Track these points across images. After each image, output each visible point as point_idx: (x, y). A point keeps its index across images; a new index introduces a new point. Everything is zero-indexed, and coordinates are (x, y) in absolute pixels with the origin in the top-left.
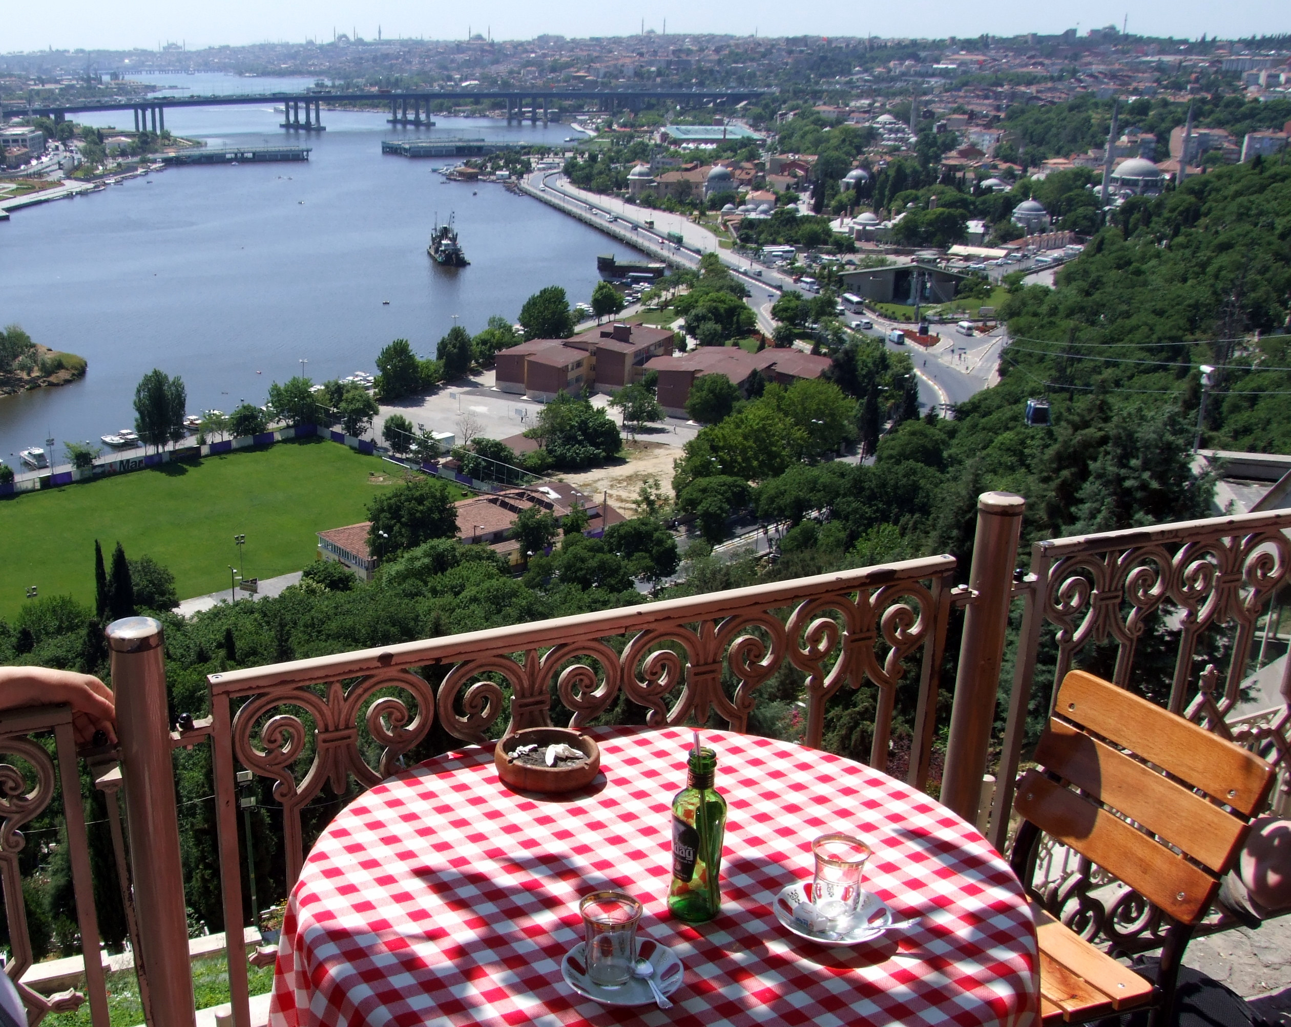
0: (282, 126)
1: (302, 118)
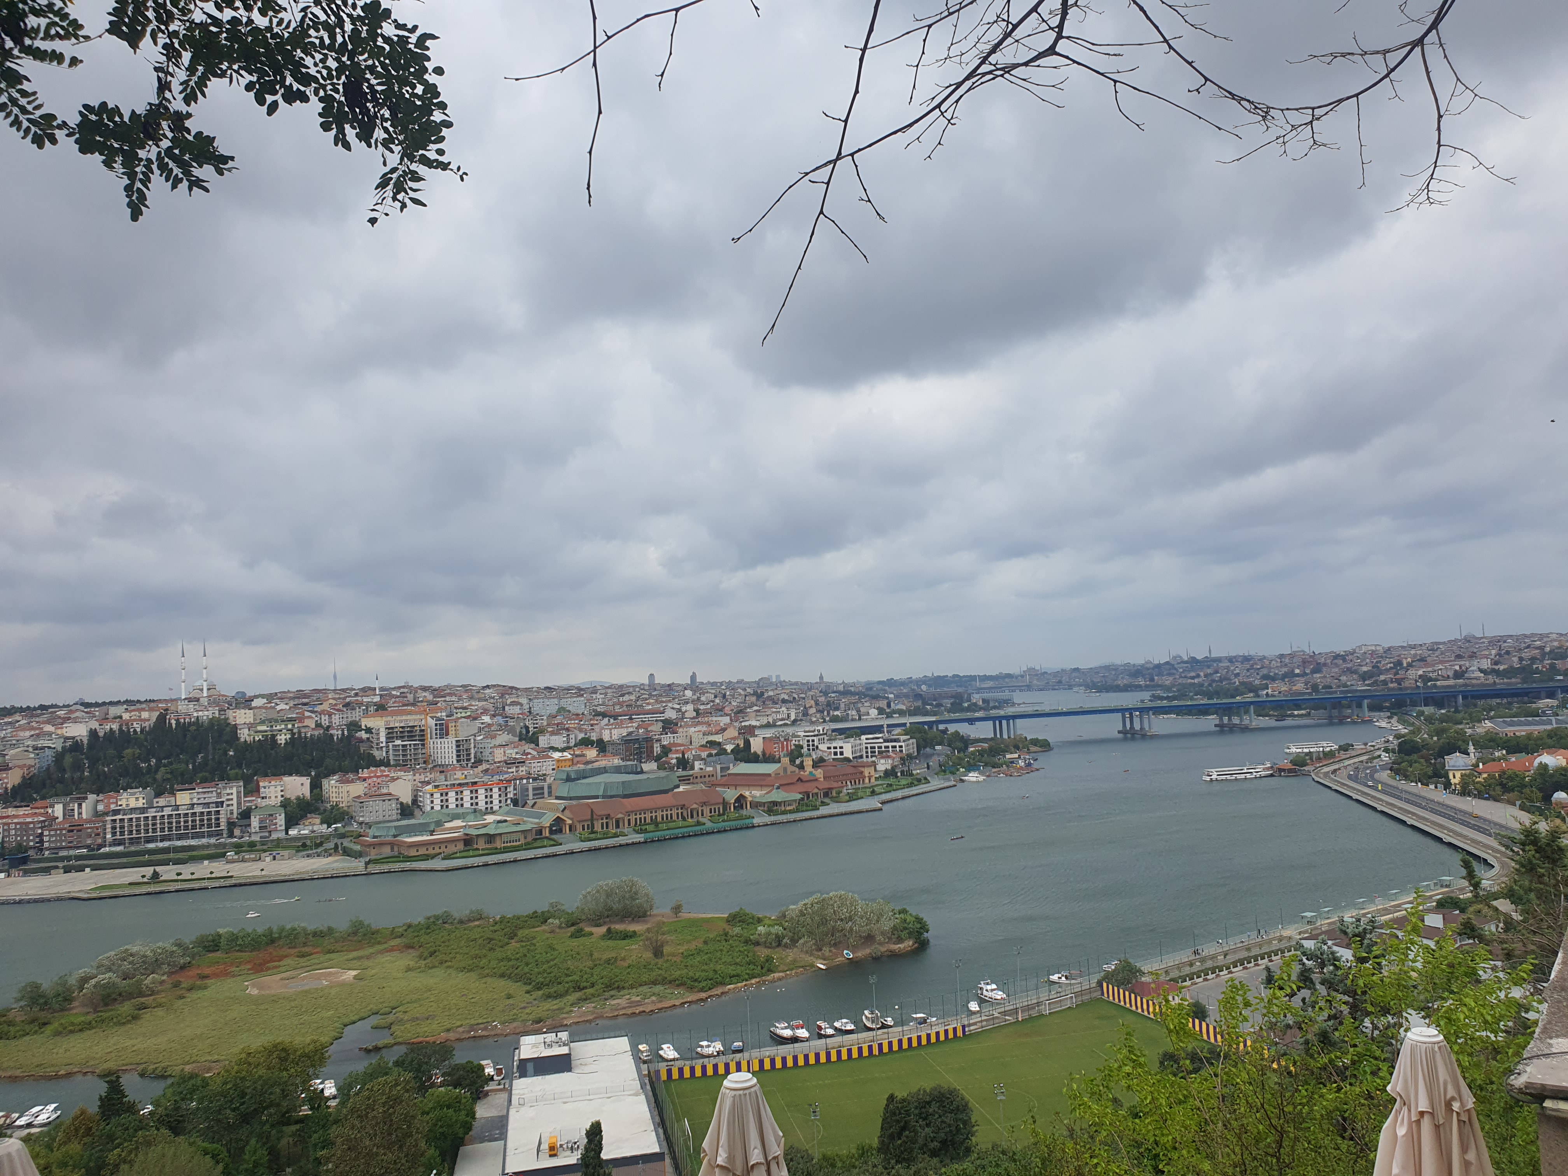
0: (1119, 732)
1: (1137, 726)
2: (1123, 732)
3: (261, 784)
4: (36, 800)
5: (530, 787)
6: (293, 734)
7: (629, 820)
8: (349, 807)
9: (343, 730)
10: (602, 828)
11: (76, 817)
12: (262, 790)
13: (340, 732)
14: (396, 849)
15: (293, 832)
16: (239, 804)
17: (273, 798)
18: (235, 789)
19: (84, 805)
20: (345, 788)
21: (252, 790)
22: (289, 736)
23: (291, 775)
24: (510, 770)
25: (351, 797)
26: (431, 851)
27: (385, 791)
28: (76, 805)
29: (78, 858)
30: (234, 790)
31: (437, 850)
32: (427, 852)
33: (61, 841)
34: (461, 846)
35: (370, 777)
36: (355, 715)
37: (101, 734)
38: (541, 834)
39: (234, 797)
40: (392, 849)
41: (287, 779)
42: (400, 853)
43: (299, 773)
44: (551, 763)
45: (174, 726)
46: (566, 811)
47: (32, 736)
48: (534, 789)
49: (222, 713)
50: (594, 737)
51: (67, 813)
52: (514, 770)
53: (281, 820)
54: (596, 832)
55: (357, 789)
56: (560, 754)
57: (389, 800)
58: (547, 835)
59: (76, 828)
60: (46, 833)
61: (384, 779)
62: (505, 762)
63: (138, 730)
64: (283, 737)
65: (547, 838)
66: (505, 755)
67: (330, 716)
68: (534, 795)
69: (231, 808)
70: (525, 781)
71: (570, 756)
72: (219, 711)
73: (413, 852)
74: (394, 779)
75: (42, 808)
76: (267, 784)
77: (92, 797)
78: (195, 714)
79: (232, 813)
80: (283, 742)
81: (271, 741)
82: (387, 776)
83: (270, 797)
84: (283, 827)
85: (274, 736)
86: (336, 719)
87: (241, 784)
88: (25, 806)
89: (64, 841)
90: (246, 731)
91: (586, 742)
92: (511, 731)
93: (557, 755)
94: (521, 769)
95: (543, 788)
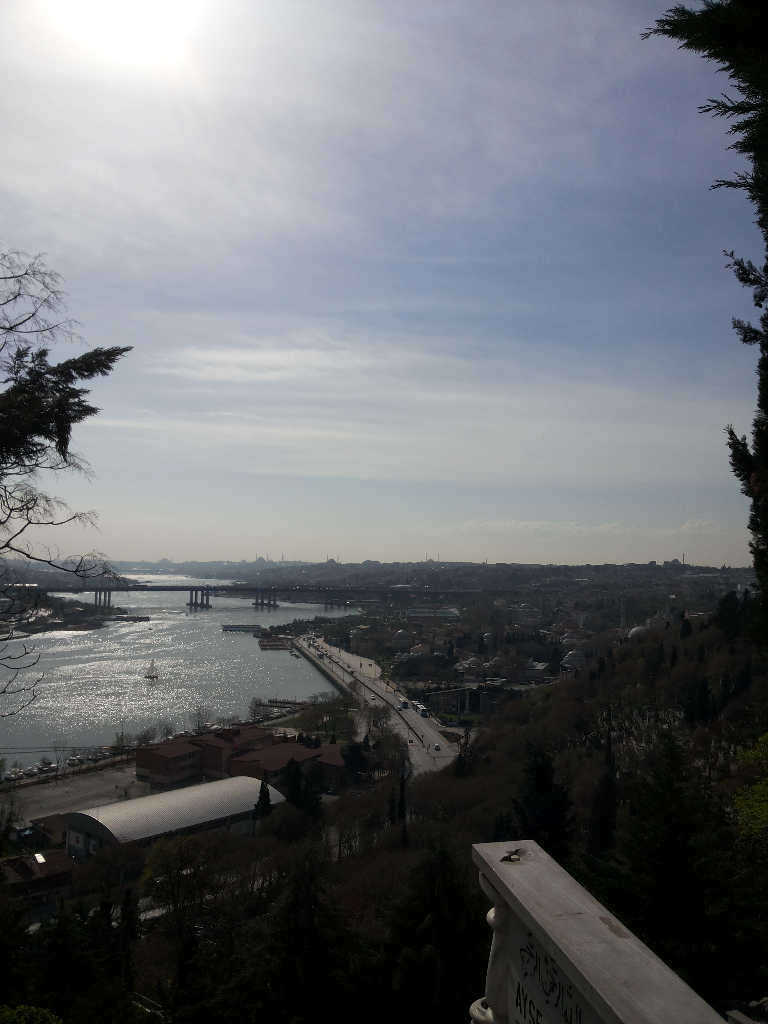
2: (191, 604)
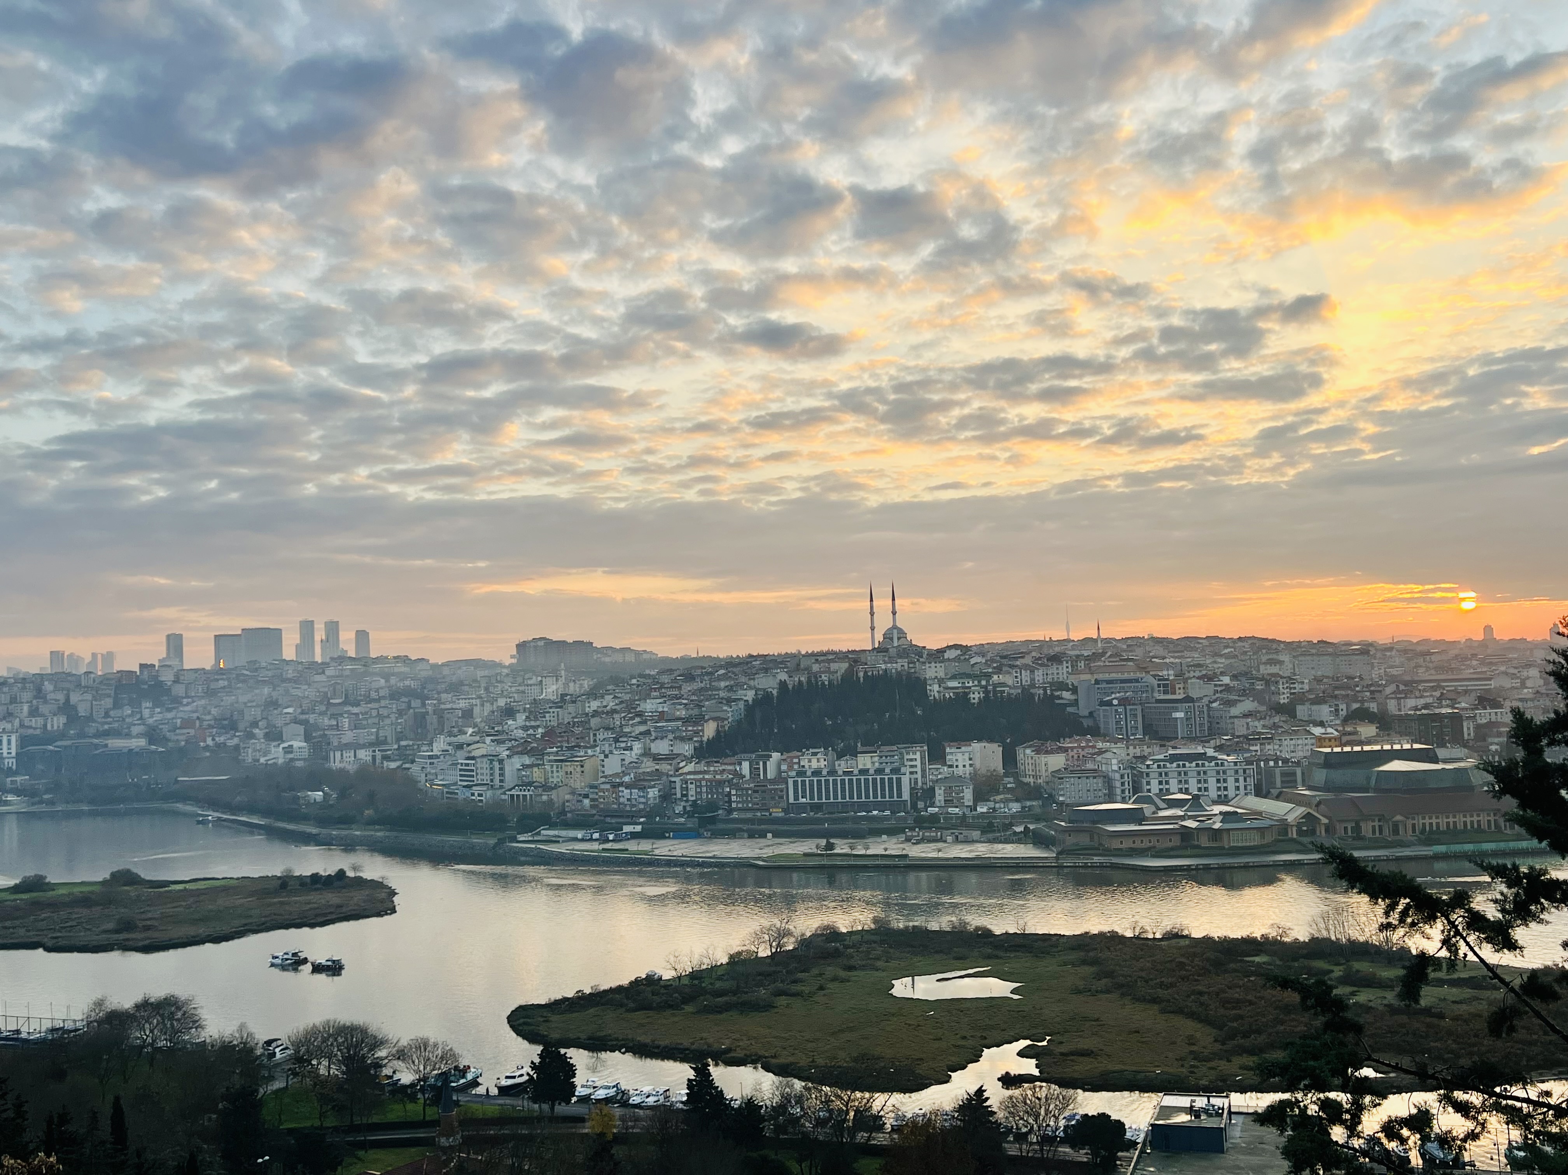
3: (948, 750)
4: (727, 756)
5: (1278, 771)
6: (986, 692)
7: (1414, 825)
8: (1047, 783)
9: (1045, 689)
10: (1374, 832)
11: (762, 778)
12: (948, 757)
13: (1042, 692)
14: (1096, 837)
15: (982, 809)
16: (923, 771)
17: (961, 767)
18: (918, 753)
19: (768, 763)
20: (1043, 759)
21: (937, 756)
22: (982, 695)
23: (980, 740)
24: (1251, 748)
25: (1050, 770)
26: (1138, 845)
27: (1090, 766)
28: (761, 763)
29: (761, 821)
30: (918, 756)
31: (1146, 844)
32: (1132, 846)
33: (747, 802)
34: (1176, 841)
35: (1072, 748)
36: (1062, 672)
37: (790, 687)
38: (1286, 833)
39: (918, 763)
40: (1092, 839)
41: (976, 746)
42: (1101, 844)
43: (991, 740)
44: (1309, 741)
45: (862, 679)
46: (1322, 807)
47: (727, 687)
48: (1283, 774)
49: (911, 665)
50: (1373, 707)
51: (754, 771)
52: (1258, 748)
53: (968, 795)
54: (1362, 838)
55: (1057, 761)
56: (1322, 730)
57: (1095, 777)
58: (1295, 836)
59: (761, 787)
60: (733, 792)
61: (1091, 750)
62: (1245, 737)
63: (826, 683)
64: (977, 696)
65: (1293, 840)
66: (1248, 728)
67: (1032, 672)
68: (1282, 782)
69: (915, 776)
70: (1272, 763)
71: (1336, 733)
72: (909, 663)
73: (1115, 844)
74: (1101, 752)
75: (730, 764)
76: (953, 750)
77: (776, 756)
78: (883, 666)
79: (916, 782)
80: (976, 701)
81: (962, 697)
82: (1094, 747)
83: (957, 766)
84: (971, 804)
85: (967, 694)
86: (1039, 676)
87: (926, 748)
88: (716, 762)
89: (750, 802)
90: (936, 687)
91: (1362, 715)
92: (1258, 697)
93: (1318, 731)
94: (1268, 747)
95: (1294, 774)
